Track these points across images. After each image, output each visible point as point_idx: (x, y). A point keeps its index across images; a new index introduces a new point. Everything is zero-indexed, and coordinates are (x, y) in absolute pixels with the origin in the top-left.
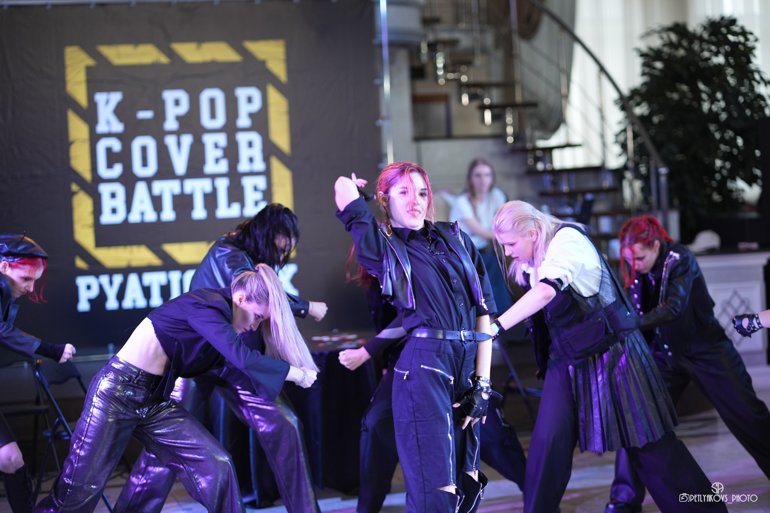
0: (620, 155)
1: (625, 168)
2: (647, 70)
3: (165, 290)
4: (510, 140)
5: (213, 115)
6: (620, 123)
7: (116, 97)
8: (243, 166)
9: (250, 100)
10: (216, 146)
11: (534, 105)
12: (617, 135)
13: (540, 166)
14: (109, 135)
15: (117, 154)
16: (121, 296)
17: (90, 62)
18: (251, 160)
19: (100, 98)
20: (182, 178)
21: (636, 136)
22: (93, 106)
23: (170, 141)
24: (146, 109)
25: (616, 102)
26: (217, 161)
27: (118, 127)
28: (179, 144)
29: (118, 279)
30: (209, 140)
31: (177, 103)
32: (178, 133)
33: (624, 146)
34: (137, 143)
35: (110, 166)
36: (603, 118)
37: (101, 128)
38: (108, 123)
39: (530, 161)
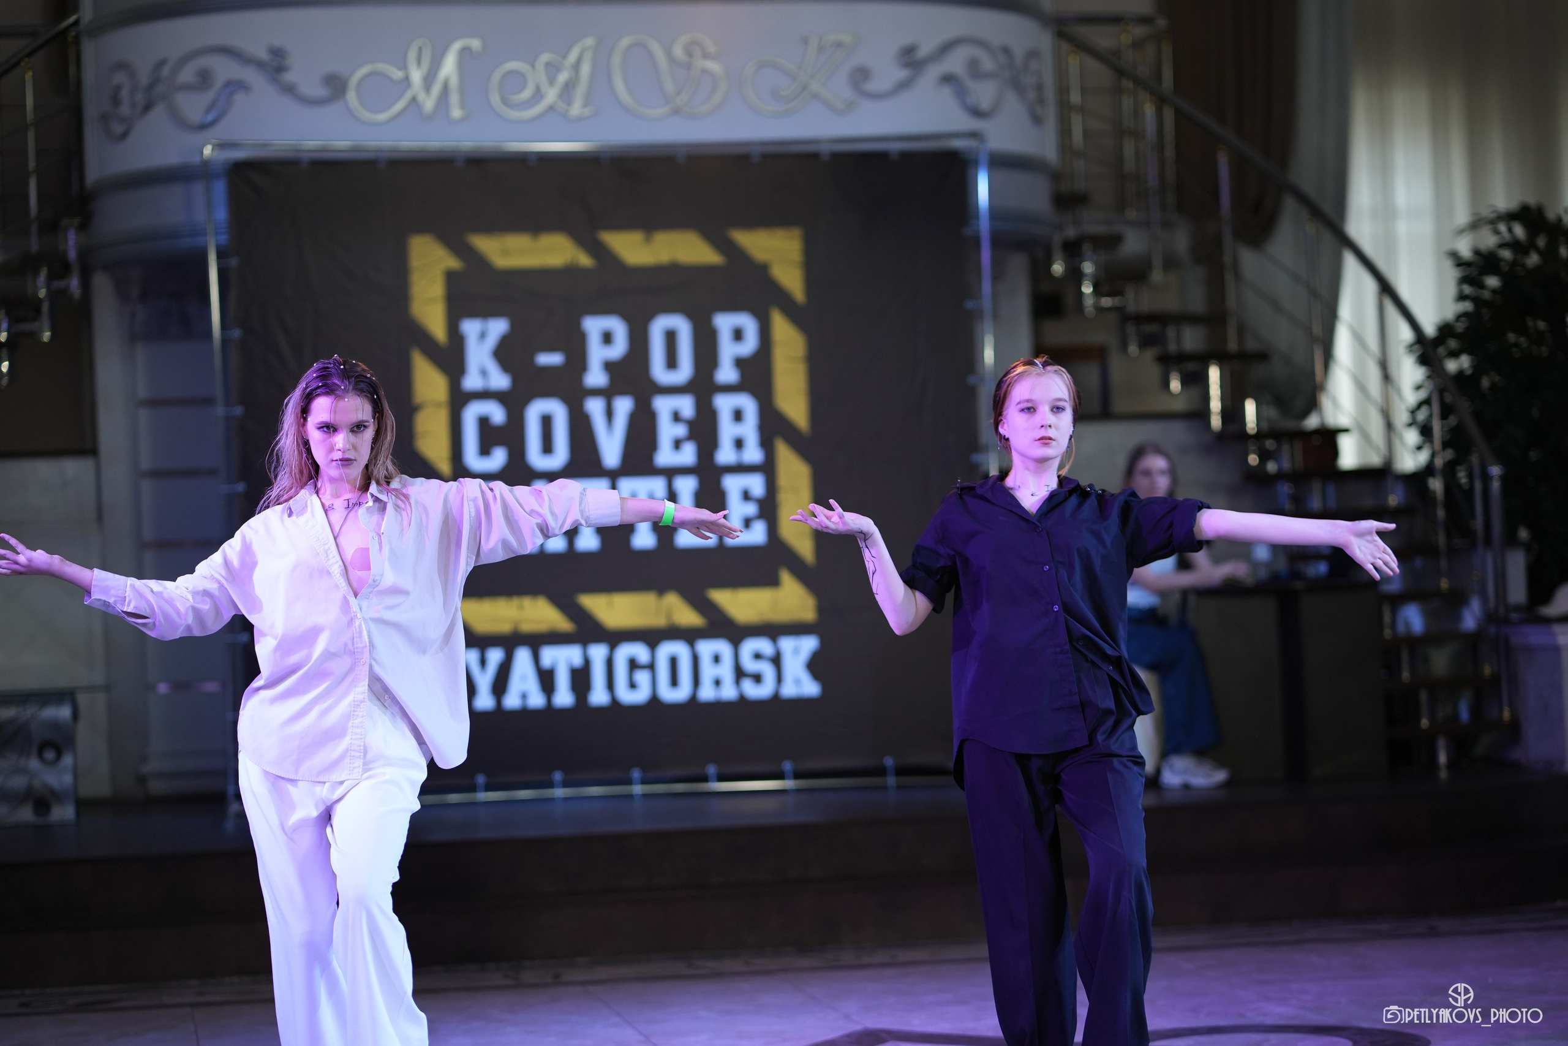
0: (1419, 448)
1: (1428, 470)
2: (1467, 289)
3: (581, 678)
4: (1216, 422)
5: (672, 362)
6: (1418, 388)
7: (498, 327)
8: (725, 455)
9: (738, 335)
10: (676, 417)
11: (1262, 356)
12: (1413, 412)
13: (1271, 467)
14: (485, 395)
15: (498, 429)
16: (500, 686)
17: (453, 263)
18: (739, 444)
19: (470, 328)
20: (613, 477)
21: (1446, 412)
22: (457, 341)
23: (595, 407)
24: (551, 349)
25: (1410, 348)
26: (677, 444)
27: (500, 381)
28: (609, 414)
29: (495, 656)
30: (663, 406)
31: (607, 338)
32: (607, 394)
33: (1426, 431)
34: (535, 410)
35: (485, 450)
36: (1387, 377)
37: (472, 382)
38: (484, 373)
39: (1253, 459)
